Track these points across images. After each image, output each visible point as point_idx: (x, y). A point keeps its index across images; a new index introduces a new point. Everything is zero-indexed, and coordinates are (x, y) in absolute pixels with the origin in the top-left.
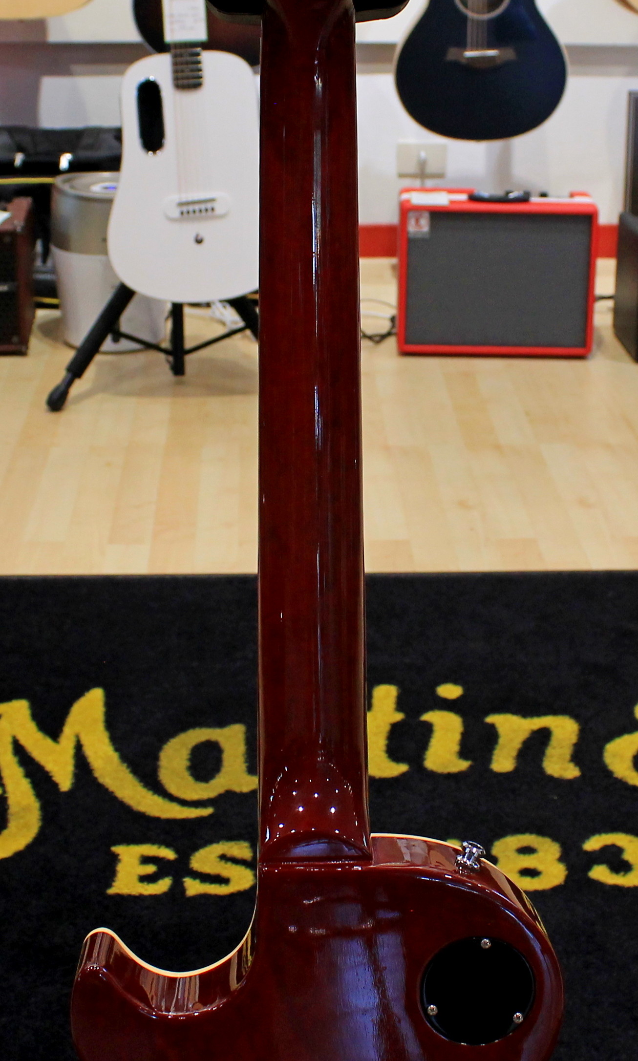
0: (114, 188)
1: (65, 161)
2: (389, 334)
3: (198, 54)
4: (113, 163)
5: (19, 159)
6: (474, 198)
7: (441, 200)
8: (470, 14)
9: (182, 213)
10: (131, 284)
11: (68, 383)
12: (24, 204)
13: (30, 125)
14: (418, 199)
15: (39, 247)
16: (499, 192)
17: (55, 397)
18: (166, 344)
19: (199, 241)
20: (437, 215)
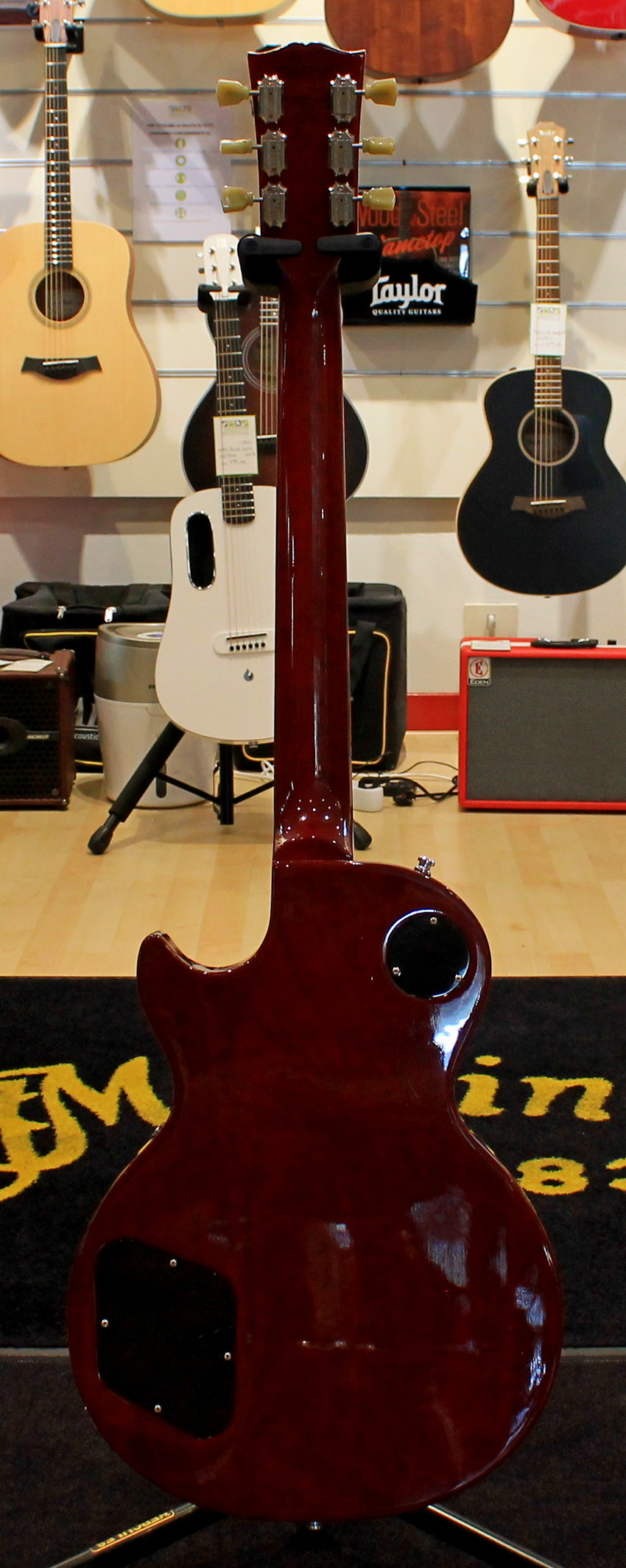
0: (161, 636)
1: (109, 614)
2: (450, 793)
3: (250, 488)
4: (160, 615)
5: (61, 611)
6: (537, 644)
7: (504, 646)
8: (535, 461)
9: (232, 649)
10: (180, 723)
11: (112, 826)
12: (67, 655)
13: (73, 583)
14: (477, 645)
15: (80, 705)
16: (567, 638)
17: (99, 837)
18: (215, 792)
19: (249, 677)
20: (499, 661)
